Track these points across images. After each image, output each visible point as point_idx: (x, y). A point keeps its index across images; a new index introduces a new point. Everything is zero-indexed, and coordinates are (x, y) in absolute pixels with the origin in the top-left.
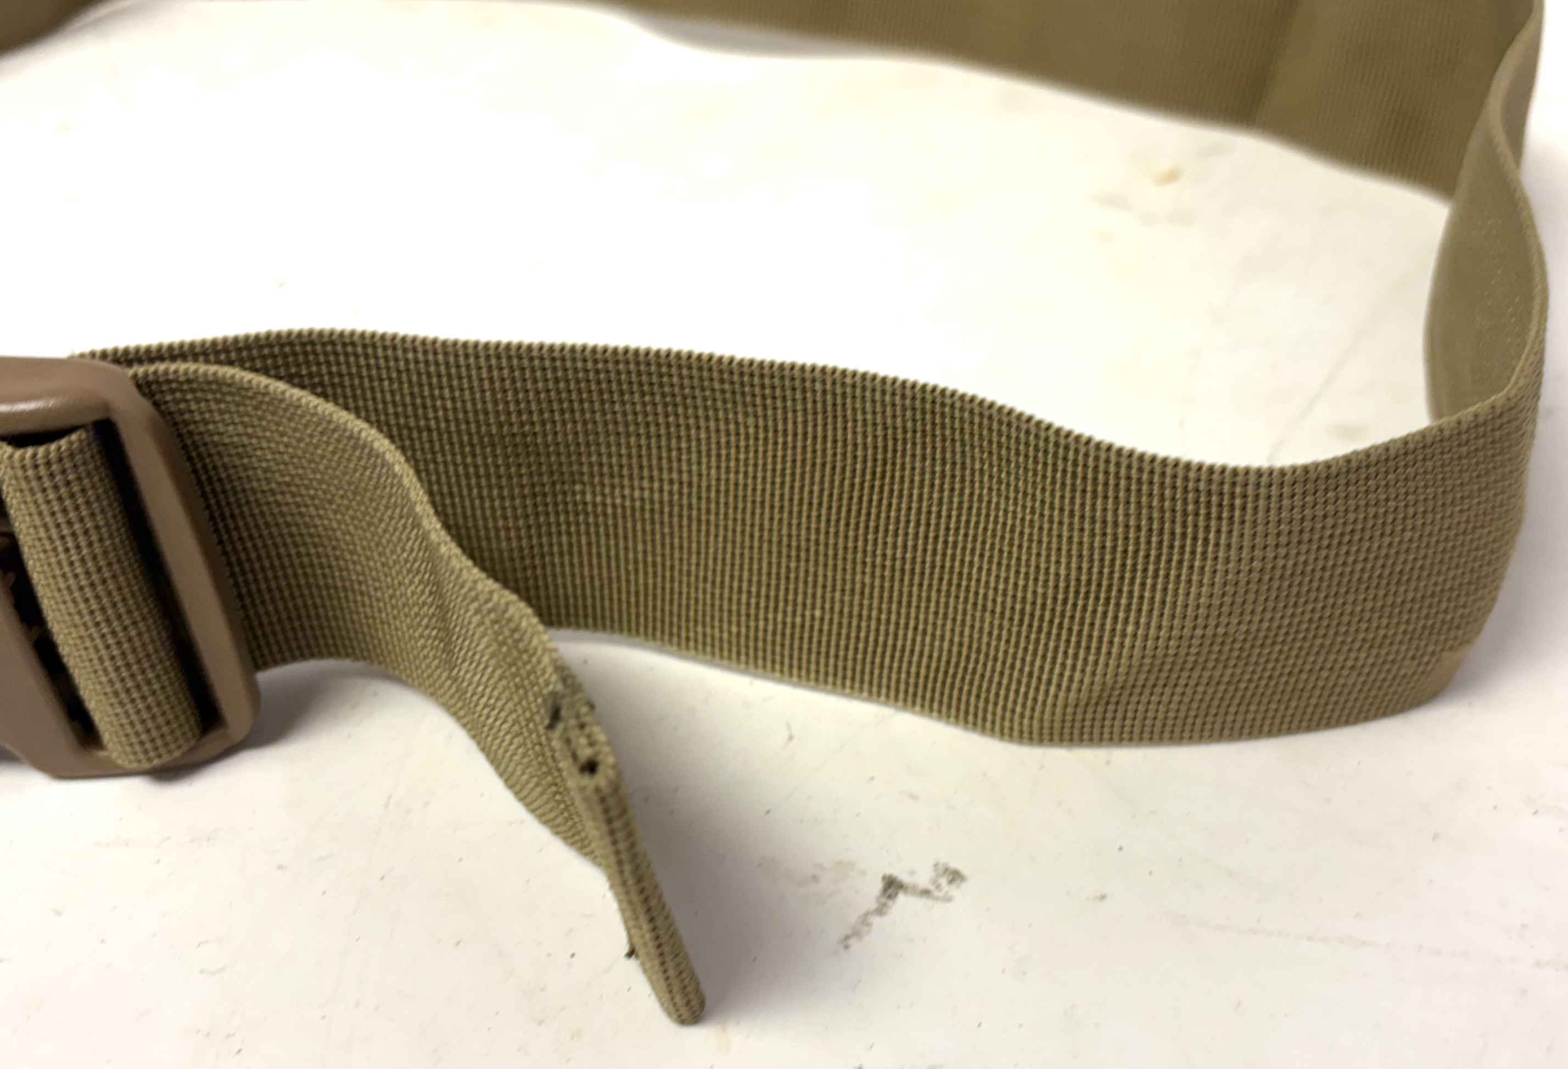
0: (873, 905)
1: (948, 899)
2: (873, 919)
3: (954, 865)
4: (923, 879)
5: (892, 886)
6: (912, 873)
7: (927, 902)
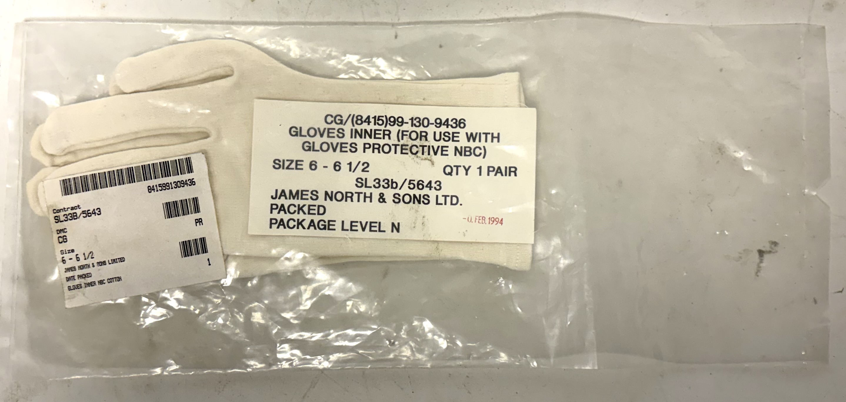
0: (759, 260)
1: (777, 252)
2: (762, 265)
3: (774, 240)
4: (768, 249)
5: (761, 253)
6: (764, 247)
7: (772, 254)
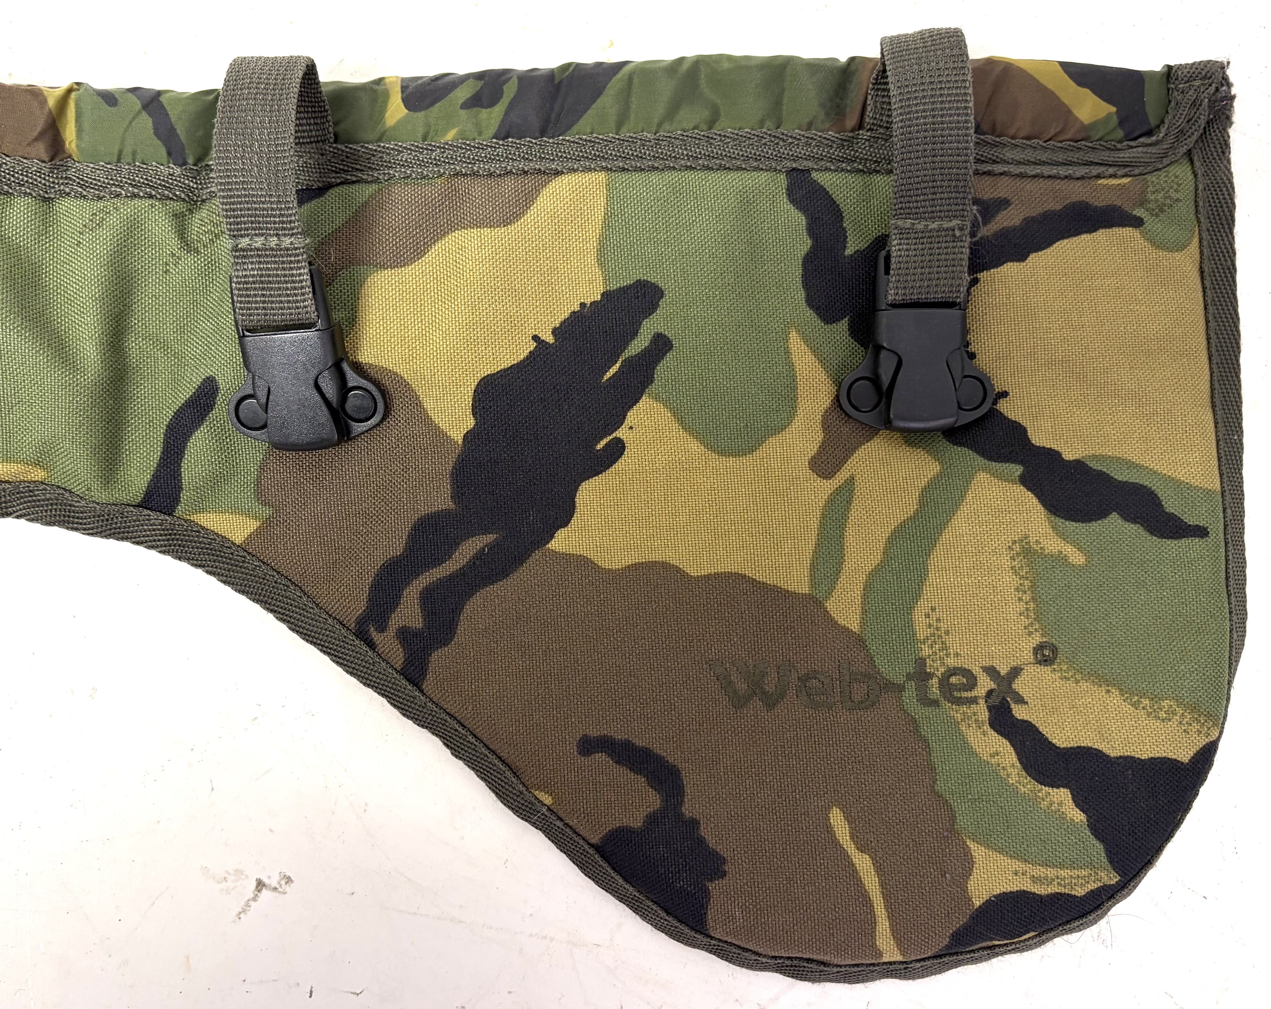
0: (252, 896)
1: (284, 892)
2: (251, 903)
3: (288, 874)
4: (274, 884)
5: (260, 885)
6: (269, 877)
7: (275, 894)
